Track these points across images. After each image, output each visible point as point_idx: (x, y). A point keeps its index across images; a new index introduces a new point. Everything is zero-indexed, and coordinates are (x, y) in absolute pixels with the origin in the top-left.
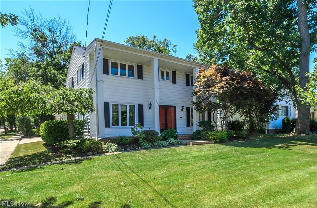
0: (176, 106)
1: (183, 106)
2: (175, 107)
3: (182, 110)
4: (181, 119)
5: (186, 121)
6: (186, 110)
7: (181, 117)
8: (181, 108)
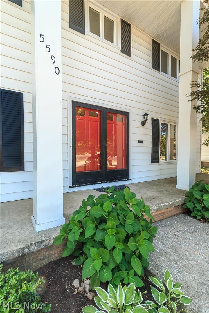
0: (128, 113)
1: (146, 114)
2: (126, 115)
3: (143, 124)
4: (141, 144)
5: (150, 150)
6: (151, 125)
7: (141, 142)
8: (141, 119)
